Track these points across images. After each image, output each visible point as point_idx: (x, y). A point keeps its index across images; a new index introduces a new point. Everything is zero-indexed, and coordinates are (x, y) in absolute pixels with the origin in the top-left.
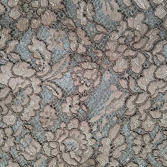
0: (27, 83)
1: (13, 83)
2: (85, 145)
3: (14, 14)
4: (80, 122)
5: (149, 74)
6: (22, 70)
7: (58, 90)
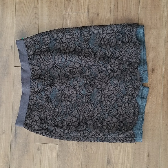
0: (73, 93)
1: (68, 93)
2: (90, 110)
3: (68, 74)
4: (88, 104)
5: (107, 88)
6: (71, 89)
7: (82, 94)
